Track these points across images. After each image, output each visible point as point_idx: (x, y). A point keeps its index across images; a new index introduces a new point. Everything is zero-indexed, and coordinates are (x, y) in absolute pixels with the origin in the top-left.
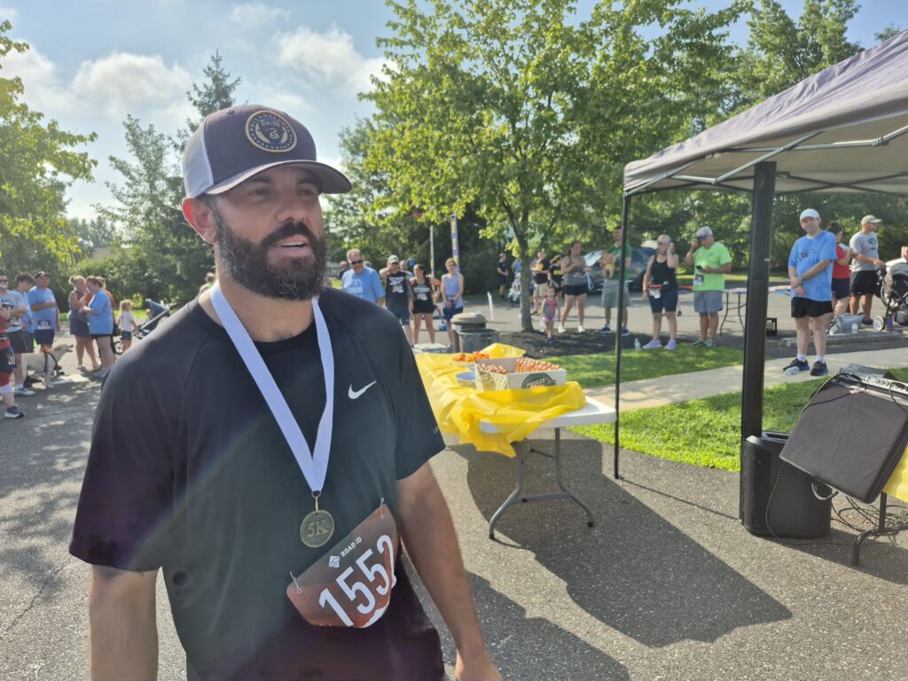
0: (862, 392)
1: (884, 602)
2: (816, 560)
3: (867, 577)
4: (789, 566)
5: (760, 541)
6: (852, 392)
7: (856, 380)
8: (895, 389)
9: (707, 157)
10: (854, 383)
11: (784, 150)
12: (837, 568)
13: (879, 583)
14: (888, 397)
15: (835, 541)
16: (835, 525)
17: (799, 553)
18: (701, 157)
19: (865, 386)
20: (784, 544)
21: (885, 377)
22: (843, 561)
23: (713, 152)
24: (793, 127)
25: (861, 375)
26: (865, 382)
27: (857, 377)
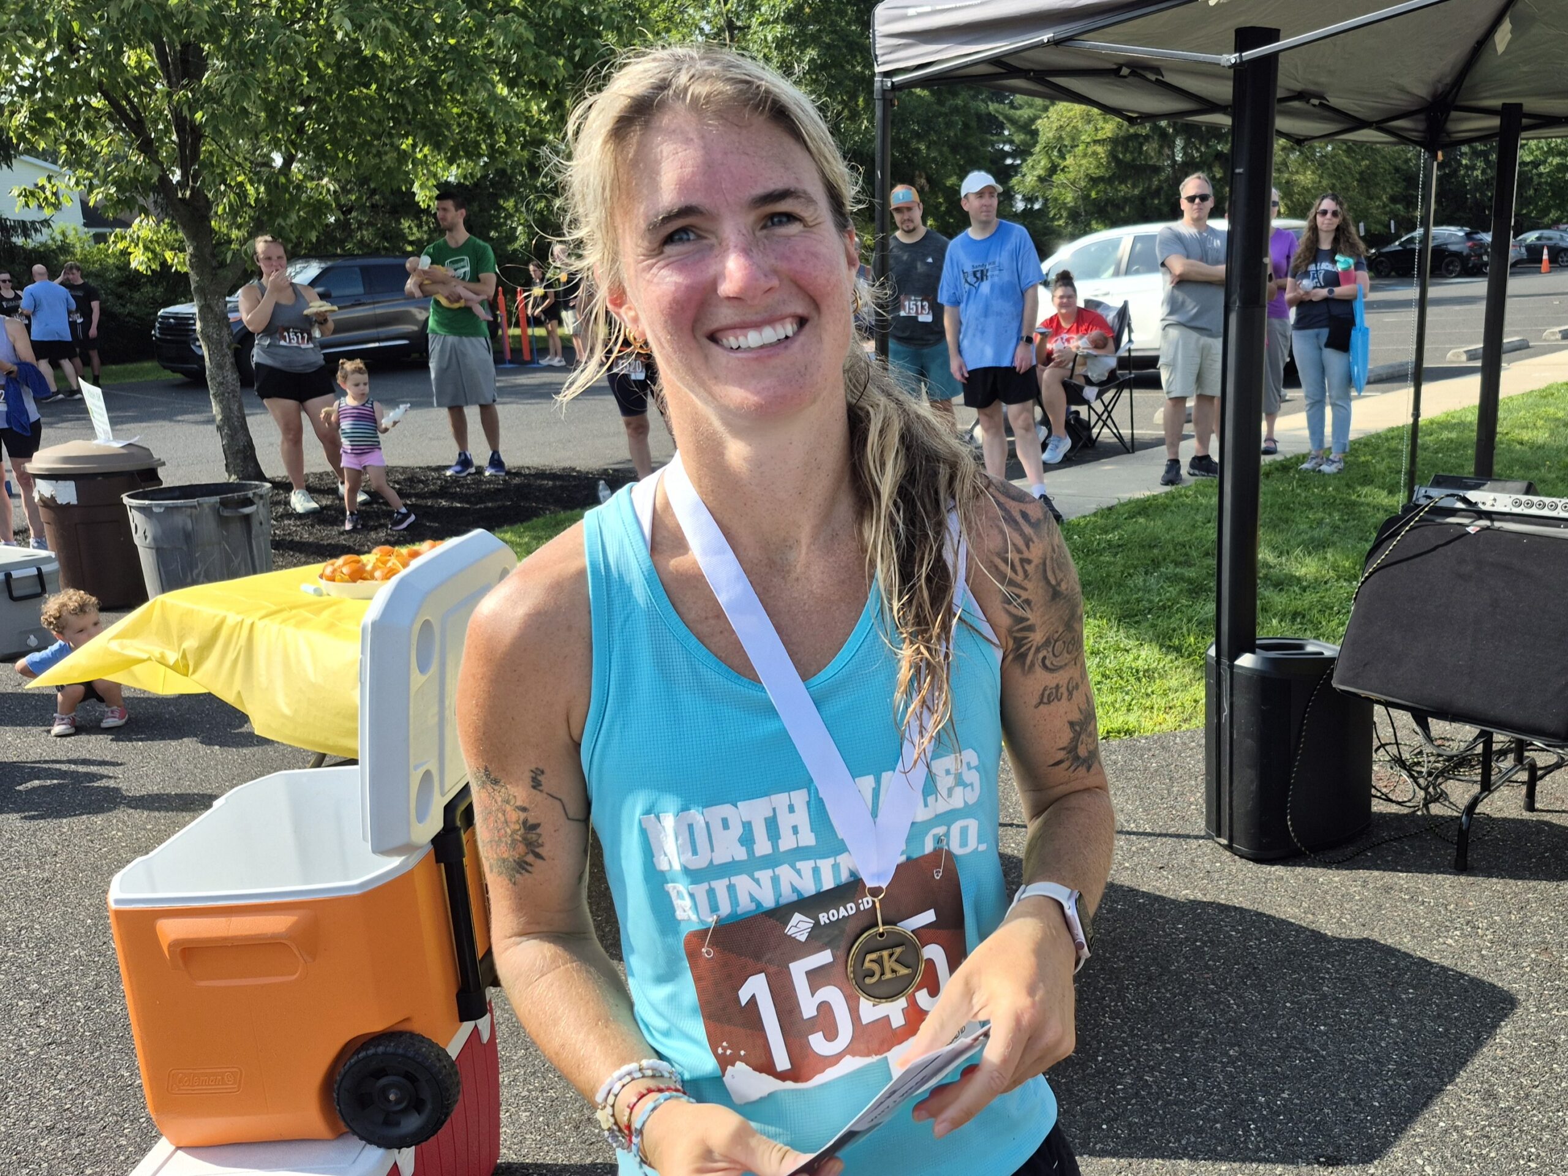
0: (1487, 529)
6: (1471, 530)
7: (1461, 506)
10: (1461, 513)
17: (1365, 874)
19: (1491, 516)
20: (1325, 865)
22: (1439, 869)
25: (1472, 495)
26: (1487, 508)
27: (1465, 500)
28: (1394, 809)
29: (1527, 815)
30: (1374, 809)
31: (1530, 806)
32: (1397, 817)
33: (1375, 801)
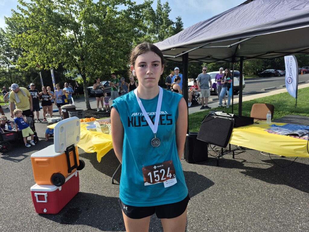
0: (217, 117)
1: (229, 174)
2: (208, 167)
3: (222, 168)
4: (203, 170)
5: (192, 164)
6: (215, 117)
7: (214, 114)
8: (228, 116)
9: (171, 49)
10: (214, 115)
11: (199, 48)
12: (214, 168)
13: (225, 169)
14: (227, 118)
15: (210, 161)
16: (209, 156)
17: (203, 166)
18: (170, 49)
19: (218, 116)
20: (199, 164)
21: (223, 112)
22: (215, 166)
23: (174, 48)
24: (203, 41)
25: (216, 113)
26: (217, 114)
27: (214, 113)
28: (213, 157)
29: (233, 159)
30: (209, 157)
31: (233, 158)
32: (213, 158)
33: (209, 155)
